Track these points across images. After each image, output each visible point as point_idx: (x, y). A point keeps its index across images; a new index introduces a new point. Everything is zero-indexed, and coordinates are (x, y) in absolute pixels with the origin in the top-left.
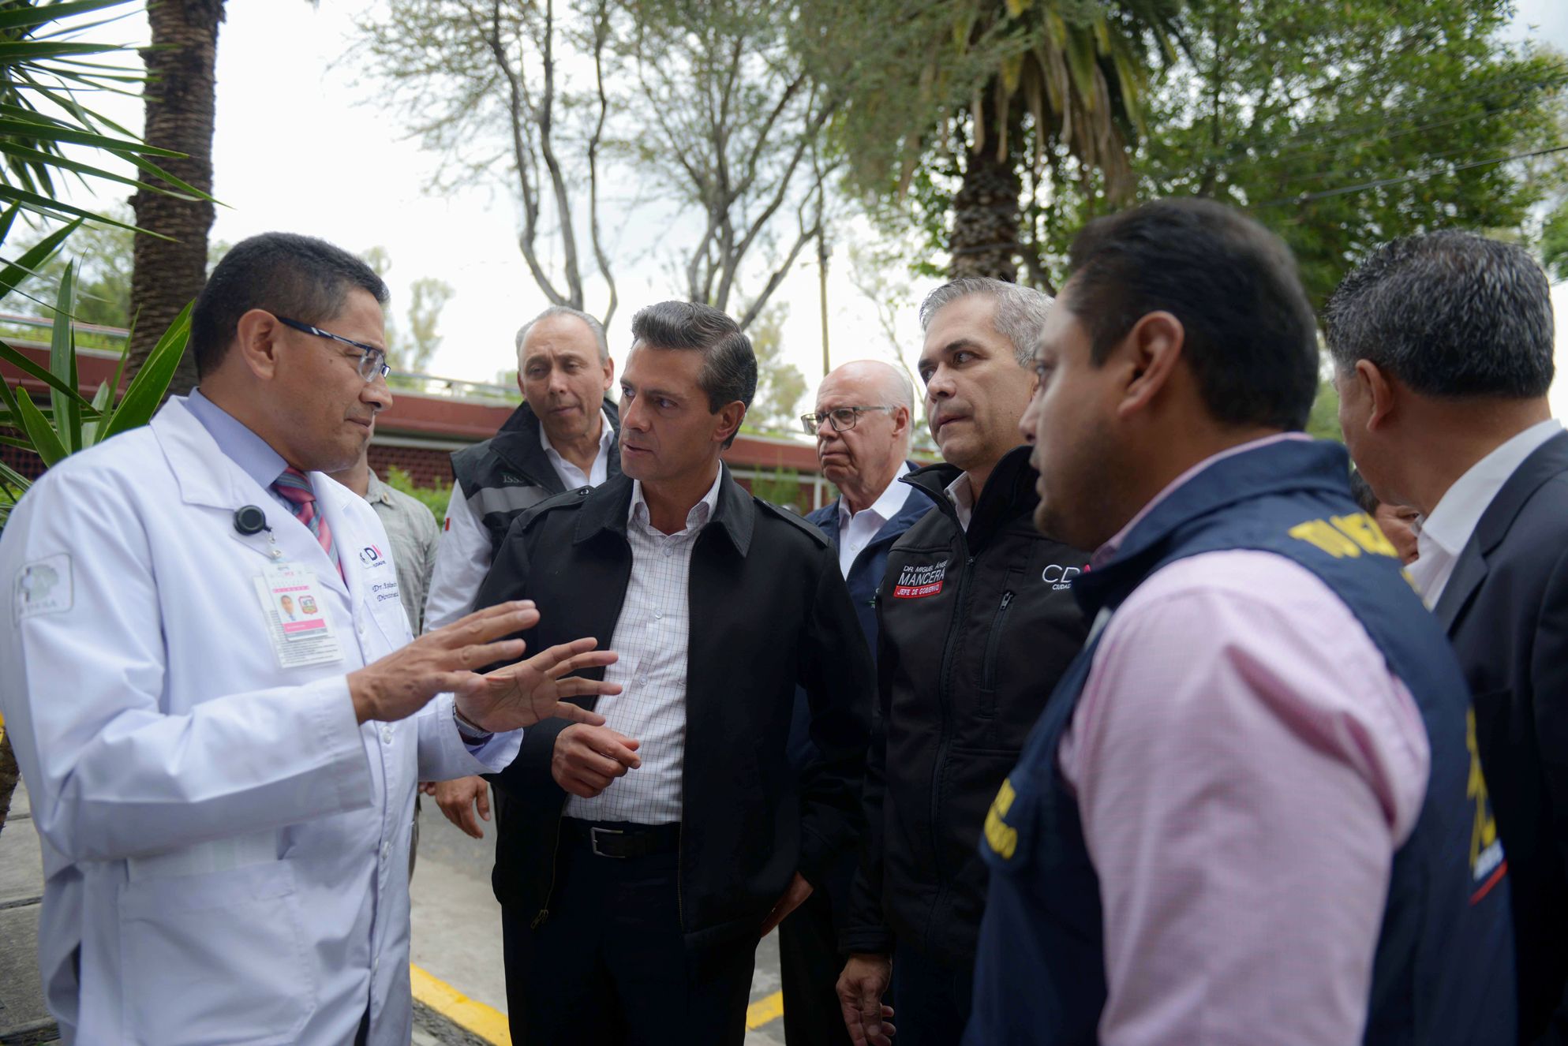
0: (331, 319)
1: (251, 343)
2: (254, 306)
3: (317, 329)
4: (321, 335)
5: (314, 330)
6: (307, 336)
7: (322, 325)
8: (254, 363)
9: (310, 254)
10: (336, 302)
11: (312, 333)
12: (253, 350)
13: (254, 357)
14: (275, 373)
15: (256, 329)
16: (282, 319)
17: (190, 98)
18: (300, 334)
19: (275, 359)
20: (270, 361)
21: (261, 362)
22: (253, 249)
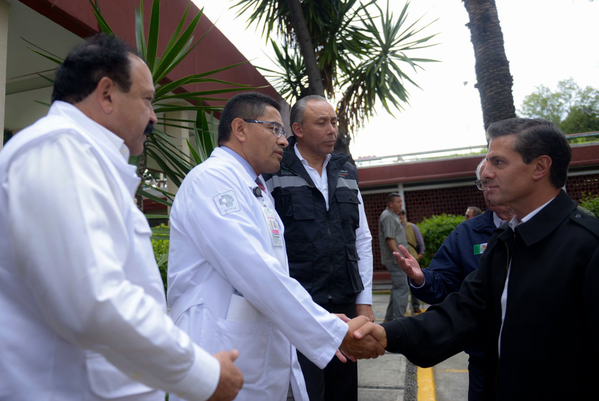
0: (261, 117)
1: (236, 130)
2: (236, 117)
3: (257, 121)
4: (259, 123)
5: (256, 121)
6: (254, 124)
7: (258, 119)
8: (238, 137)
9: (251, 97)
10: (262, 111)
11: (256, 123)
12: (237, 132)
13: (238, 135)
14: (246, 139)
15: (237, 125)
16: (245, 120)
17: (488, 34)
18: (252, 124)
19: (245, 134)
20: (244, 135)
21: (241, 136)
22: (233, 100)
